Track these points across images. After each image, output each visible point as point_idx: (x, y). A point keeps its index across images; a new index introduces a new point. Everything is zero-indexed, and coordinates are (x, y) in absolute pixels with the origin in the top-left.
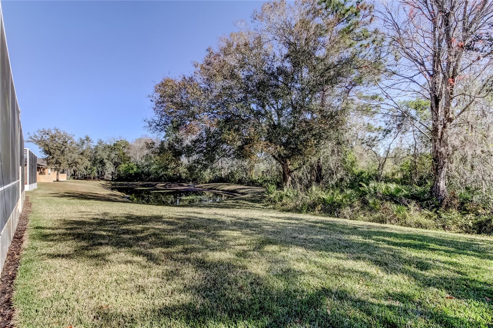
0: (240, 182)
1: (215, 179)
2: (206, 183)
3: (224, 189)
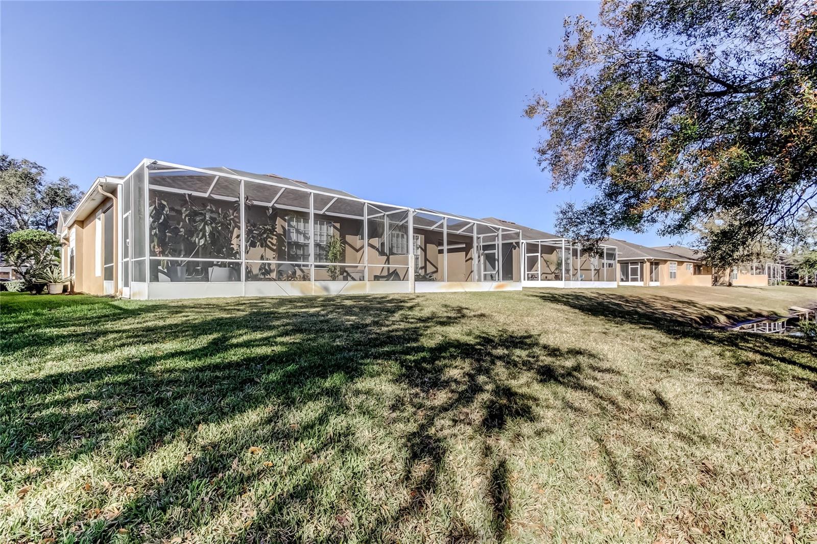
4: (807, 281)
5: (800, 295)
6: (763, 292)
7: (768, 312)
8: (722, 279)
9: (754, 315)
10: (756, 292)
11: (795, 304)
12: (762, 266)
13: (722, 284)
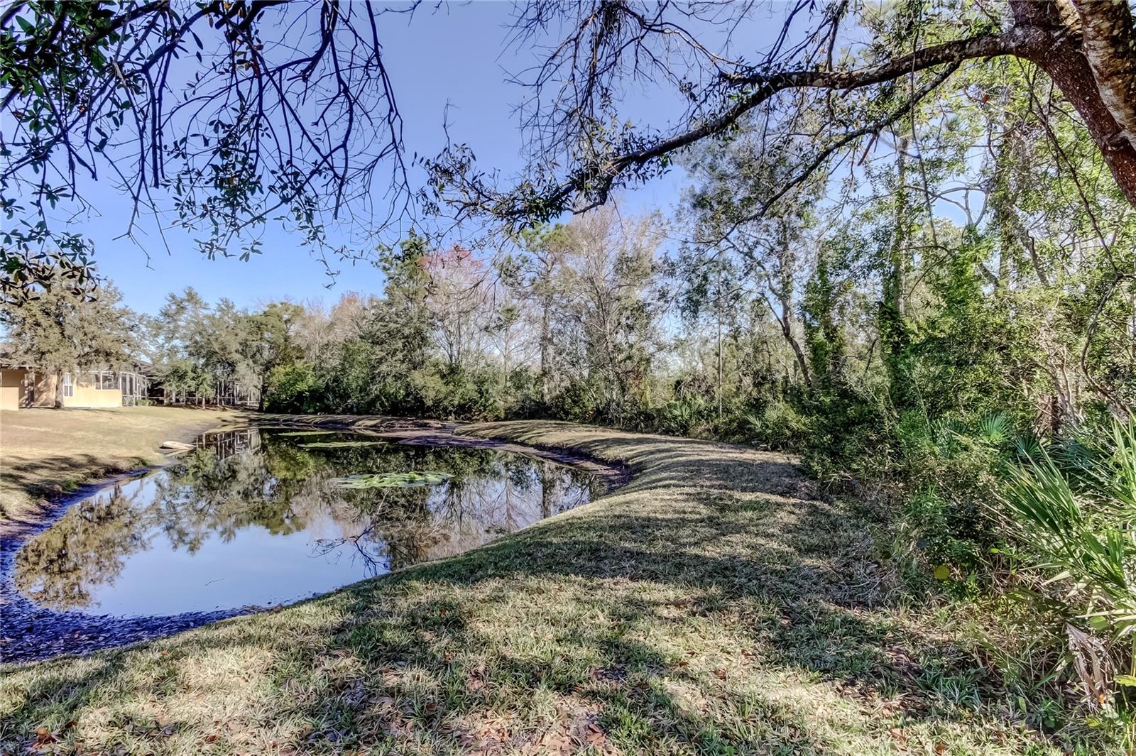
0: (601, 417)
1: (522, 408)
2: (497, 419)
3: (543, 440)
4: (174, 400)
5: (169, 420)
6: (116, 418)
7: (128, 459)
8: (44, 396)
9: (102, 471)
10: (104, 418)
11: (167, 436)
12: (114, 374)
13: (44, 406)
